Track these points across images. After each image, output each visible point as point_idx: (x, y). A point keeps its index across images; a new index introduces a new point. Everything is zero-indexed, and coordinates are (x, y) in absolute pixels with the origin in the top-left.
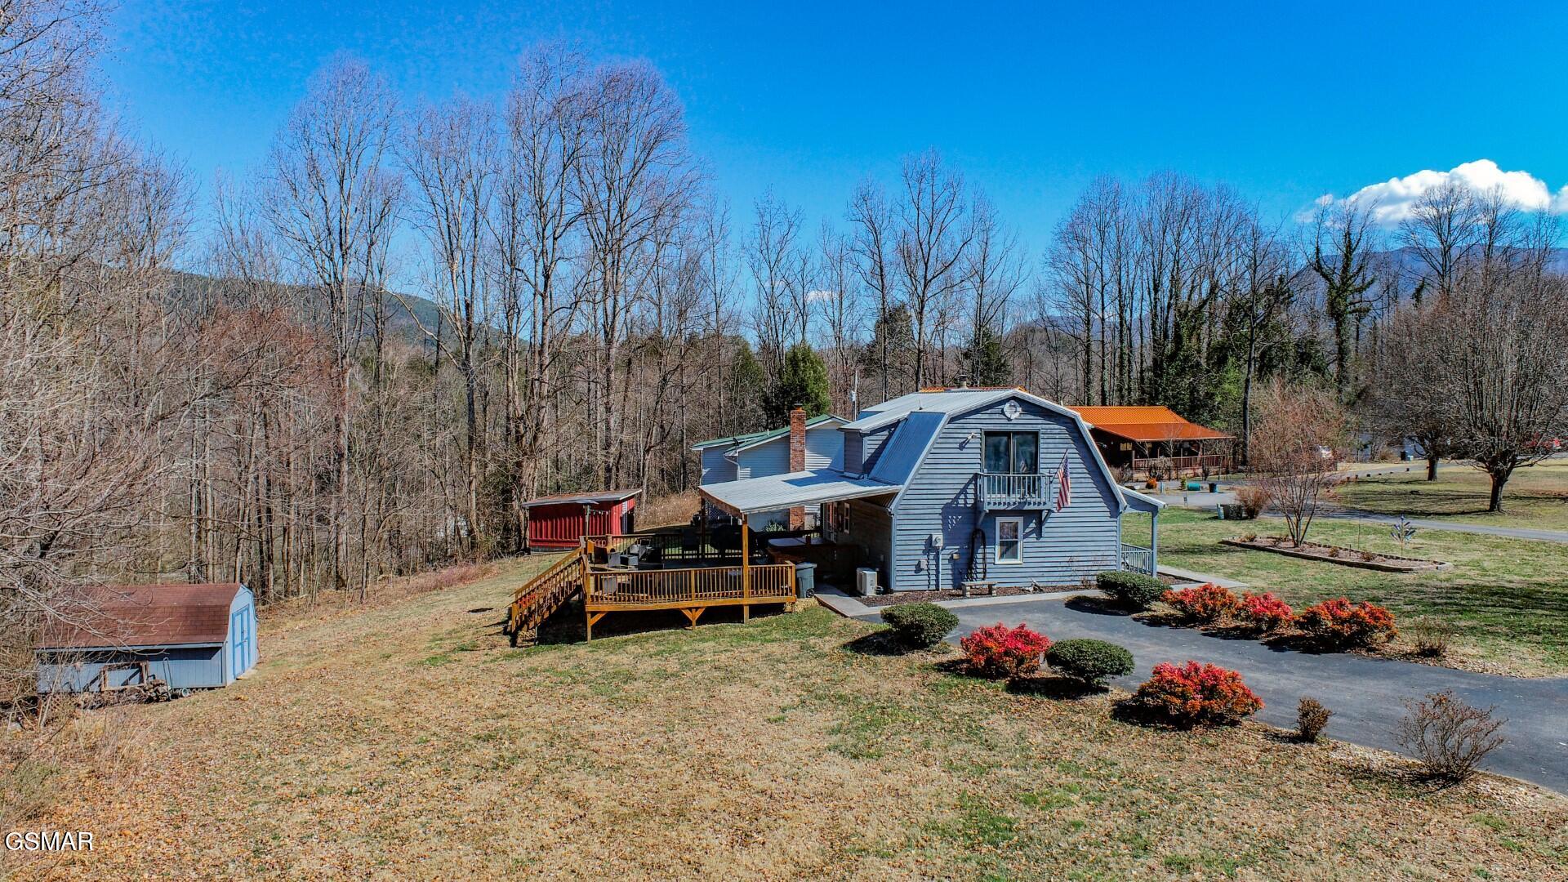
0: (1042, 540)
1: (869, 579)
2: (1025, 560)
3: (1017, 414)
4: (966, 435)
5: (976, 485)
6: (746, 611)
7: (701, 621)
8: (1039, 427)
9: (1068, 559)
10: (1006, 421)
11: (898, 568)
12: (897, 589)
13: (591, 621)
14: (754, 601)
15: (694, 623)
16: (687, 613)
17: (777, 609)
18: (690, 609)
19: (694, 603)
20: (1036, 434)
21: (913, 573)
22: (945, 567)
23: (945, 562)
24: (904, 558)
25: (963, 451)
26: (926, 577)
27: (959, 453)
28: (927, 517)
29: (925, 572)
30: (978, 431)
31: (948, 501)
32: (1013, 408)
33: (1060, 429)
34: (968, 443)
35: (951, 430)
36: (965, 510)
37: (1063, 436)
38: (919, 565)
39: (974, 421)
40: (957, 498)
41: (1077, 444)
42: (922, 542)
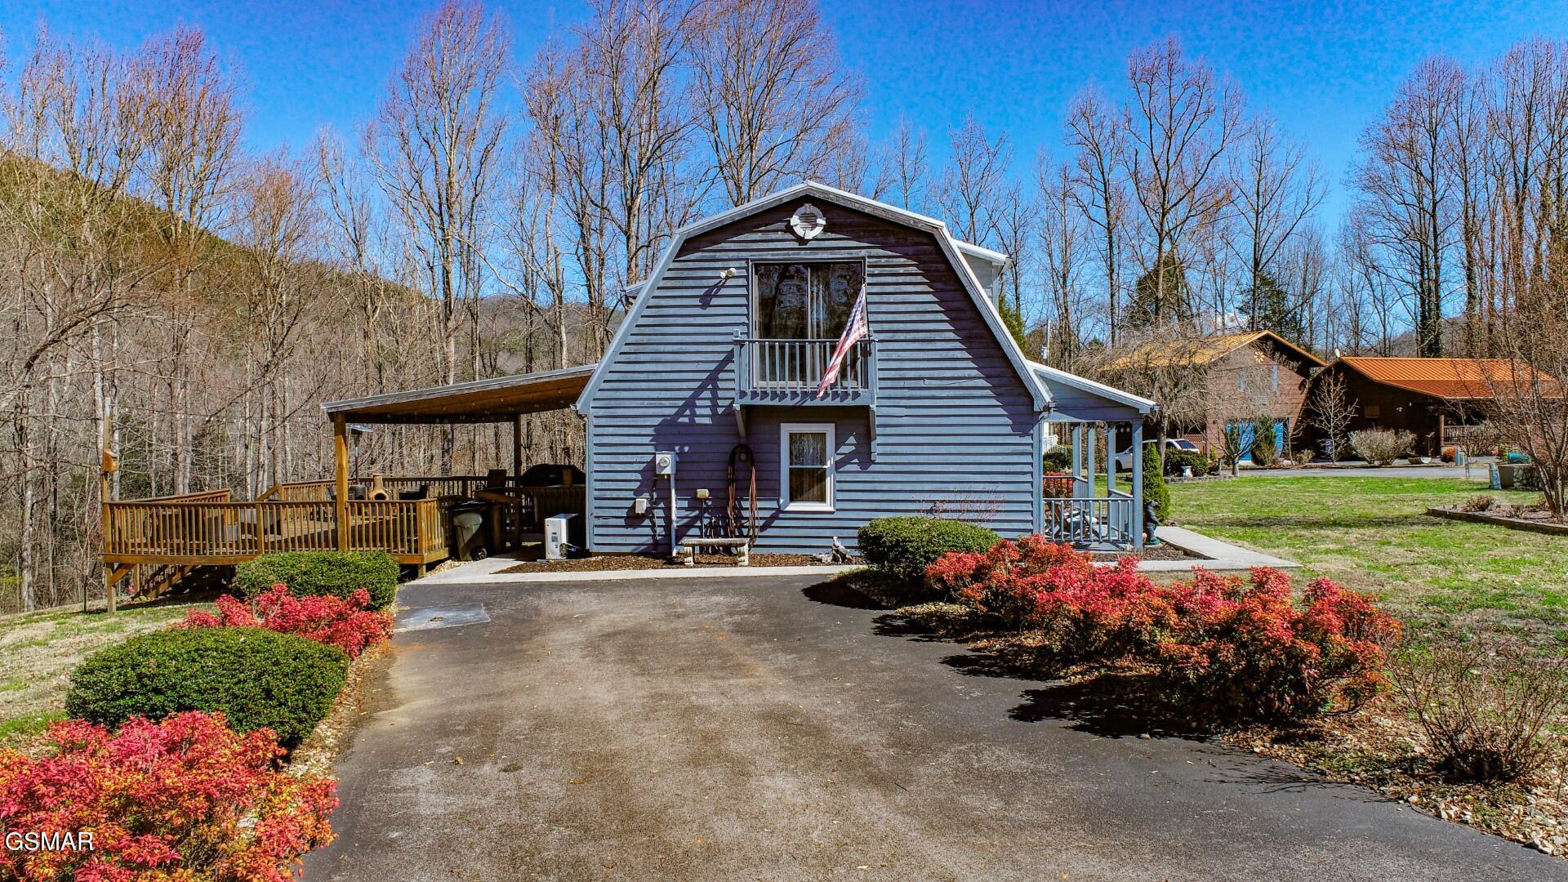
0: (873, 468)
1: (550, 531)
2: (840, 505)
3: (818, 231)
4: (718, 273)
5: (739, 362)
8: (863, 253)
9: (929, 506)
10: (796, 245)
11: (597, 512)
12: (596, 549)
21: (622, 522)
22: (684, 513)
23: (685, 504)
24: (608, 494)
25: (714, 301)
26: (648, 531)
27: (705, 305)
28: (649, 422)
29: (647, 522)
30: (743, 264)
31: (688, 394)
32: (809, 220)
33: (906, 256)
34: (723, 286)
35: (691, 265)
36: (720, 411)
37: (914, 270)
38: (633, 507)
39: (733, 246)
40: (702, 388)
41: (940, 285)
42: (641, 467)
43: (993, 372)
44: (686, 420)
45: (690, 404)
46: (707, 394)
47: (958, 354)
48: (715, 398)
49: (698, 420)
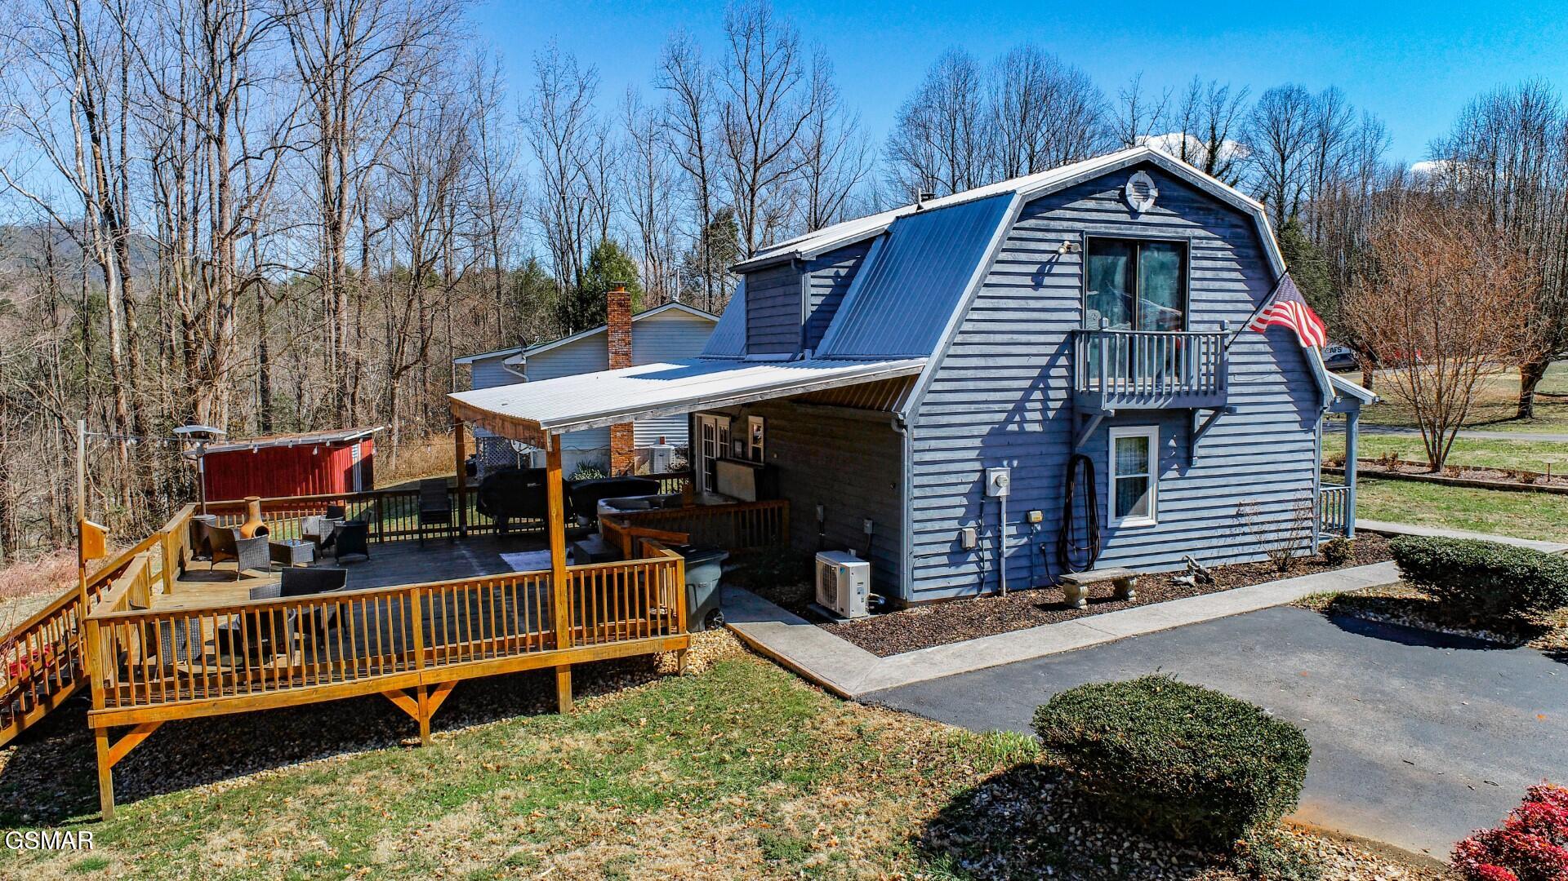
0: (1190, 473)
1: (854, 580)
2: (1162, 517)
3: (1151, 201)
4: (1054, 247)
5: (1072, 357)
6: (564, 681)
7: (445, 718)
8: (1188, 232)
9: (1233, 511)
10: (1126, 217)
11: (919, 551)
12: (916, 598)
13: (108, 755)
14: (585, 653)
15: (425, 725)
16: (405, 704)
17: (641, 668)
18: (412, 692)
19: (427, 675)
20: (1180, 248)
21: (944, 560)
22: (1013, 542)
23: (1013, 530)
24: (929, 526)
25: (1047, 281)
26: (973, 568)
27: (1038, 285)
28: (976, 431)
29: (972, 557)
30: (1077, 237)
31: (1018, 395)
32: (1141, 188)
33: (1224, 239)
34: (1057, 263)
35: (1024, 234)
36: (1051, 414)
37: (1229, 254)
38: (960, 540)
39: (1069, 214)
40: (1033, 388)
41: (1250, 273)
42: (966, 489)
43: (1289, 366)
44: (1013, 427)
45: (1020, 407)
46: (1037, 395)
47: (1261, 347)
48: (1046, 400)
49: (1029, 427)
